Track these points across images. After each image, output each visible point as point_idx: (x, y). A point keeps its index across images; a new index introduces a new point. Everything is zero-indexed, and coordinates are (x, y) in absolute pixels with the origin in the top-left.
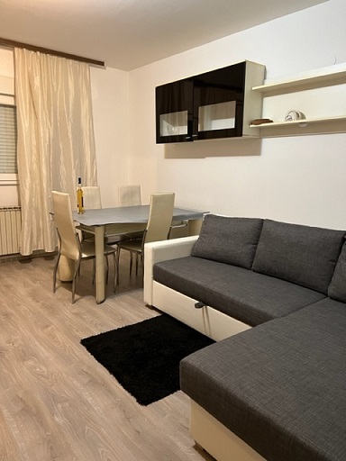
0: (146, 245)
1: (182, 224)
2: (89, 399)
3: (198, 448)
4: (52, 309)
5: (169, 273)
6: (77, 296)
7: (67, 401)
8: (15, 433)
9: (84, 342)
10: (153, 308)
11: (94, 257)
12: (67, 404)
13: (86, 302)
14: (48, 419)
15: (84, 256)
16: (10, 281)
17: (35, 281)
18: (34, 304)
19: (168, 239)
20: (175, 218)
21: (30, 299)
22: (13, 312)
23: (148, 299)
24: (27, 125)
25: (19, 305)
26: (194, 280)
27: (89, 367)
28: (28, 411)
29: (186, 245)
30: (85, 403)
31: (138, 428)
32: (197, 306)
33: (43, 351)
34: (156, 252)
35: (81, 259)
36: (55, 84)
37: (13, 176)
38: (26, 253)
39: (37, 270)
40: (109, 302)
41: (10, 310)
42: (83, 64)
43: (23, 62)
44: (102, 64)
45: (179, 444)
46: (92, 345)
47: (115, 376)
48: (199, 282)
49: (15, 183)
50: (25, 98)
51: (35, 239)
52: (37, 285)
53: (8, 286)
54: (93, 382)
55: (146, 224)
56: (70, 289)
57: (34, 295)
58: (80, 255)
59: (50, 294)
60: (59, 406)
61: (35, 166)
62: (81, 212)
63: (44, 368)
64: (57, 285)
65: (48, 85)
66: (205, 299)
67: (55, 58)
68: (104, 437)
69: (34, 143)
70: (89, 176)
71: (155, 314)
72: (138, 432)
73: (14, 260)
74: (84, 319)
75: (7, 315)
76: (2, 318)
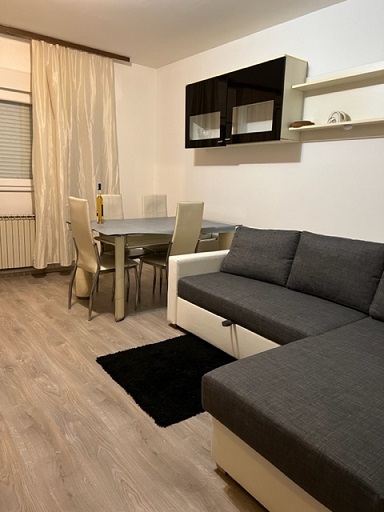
0: (171, 258)
1: (212, 237)
2: (104, 419)
3: (220, 472)
4: (66, 326)
5: (195, 289)
6: (94, 313)
7: (79, 419)
8: (22, 450)
9: (100, 360)
10: (177, 327)
11: (114, 270)
12: (80, 423)
13: (104, 320)
14: (58, 435)
15: (103, 268)
16: (22, 296)
17: (49, 296)
18: (47, 319)
19: (196, 252)
20: (204, 231)
21: (43, 315)
22: (23, 327)
23: (171, 316)
24: (44, 125)
25: (30, 321)
26: (223, 297)
27: (104, 386)
28: (37, 428)
29: (215, 259)
30: (99, 422)
31: (155, 450)
32: (225, 324)
33: (56, 369)
34: (181, 265)
35: (100, 272)
36: (75, 81)
37: (28, 182)
38: (41, 266)
39: (52, 286)
40: (129, 320)
41: (21, 326)
42: (107, 59)
43: (41, 56)
44: (127, 59)
45: (199, 467)
46: (109, 363)
47: (132, 395)
48: (227, 299)
49: (30, 189)
50: (42, 96)
51: (50, 251)
52: (51, 301)
53: (19, 301)
54: (109, 401)
55: (172, 236)
56: (87, 305)
57: (47, 311)
58: (99, 268)
59: (65, 310)
60: (71, 424)
61: (51, 171)
62: (101, 221)
63: (55, 385)
64: (72, 301)
65: (68, 81)
66: (233, 316)
67: (76, 51)
68: (118, 458)
69: (51, 145)
70: (111, 184)
71: (179, 334)
72: (155, 453)
73: (27, 274)
74: (101, 337)
75: (18, 331)
76: (12, 334)
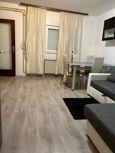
0: (90, 74)
1: (107, 69)
2: (60, 113)
3: (87, 136)
4: (58, 89)
5: (95, 84)
6: (66, 87)
7: (54, 111)
8: (38, 115)
9: (64, 99)
10: (89, 95)
11: (73, 76)
12: (53, 112)
13: (68, 89)
14: (47, 114)
15: (70, 75)
16: (50, 80)
17: (57, 81)
18: (54, 87)
19: (100, 73)
20: (103, 67)
21: (53, 85)
22: (48, 88)
23: (88, 92)
24: (61, 35)
25: (50, 86)
26: (104, 87)
27: (63, 105)
28: (43, 111)
29: (105, 76)
30: (58, 113)
31: (70, 124)
32: (103, 96)
33: (52, 98)
34: (92, 76)
35: (69, 76)
36: (71, 22)
37: (56, 51)
38: (56, 74)
39: (58, 79)
40: (75, 91)
41: (47, 87)
42: (81, 15)
44: (87, 14)
45: (82, 133)
46: (66, 100)
47: (69, 109)
48: (105, 88)
49: (56, 53)
50: (62, 27)
51: (59, 70)
52: (57, 83)
53: (49, 82)
54: (63, 109)
55: (92, 67)
56: (64, 85)
57: (55, 85)
58: (69, 75)
59: (59, 85)
60: (51, 112)
61: (62, 48)
62: (72, 62)
63: (51, 102)
64: (62, 83)
65: (69, 23)
66: (106, 94)
67: (72, 14)
68: (60, 123)
69: (63, 41)
70: (78, 52)
71: (89, 97)
72: (70, 125)
73: (53, 75)
74: (66, 93)
75: (46, 88)
76: (45, 89)
